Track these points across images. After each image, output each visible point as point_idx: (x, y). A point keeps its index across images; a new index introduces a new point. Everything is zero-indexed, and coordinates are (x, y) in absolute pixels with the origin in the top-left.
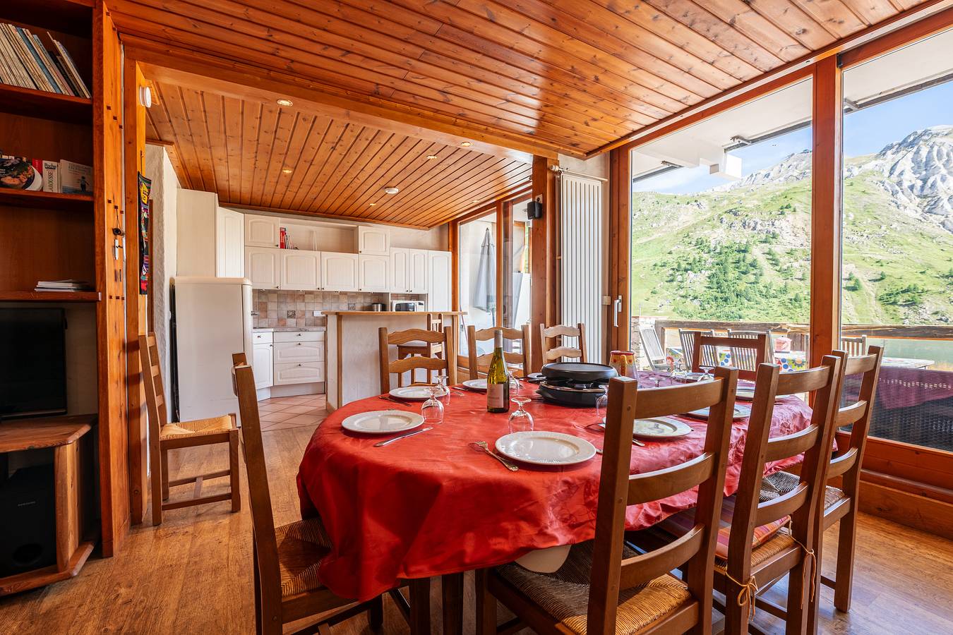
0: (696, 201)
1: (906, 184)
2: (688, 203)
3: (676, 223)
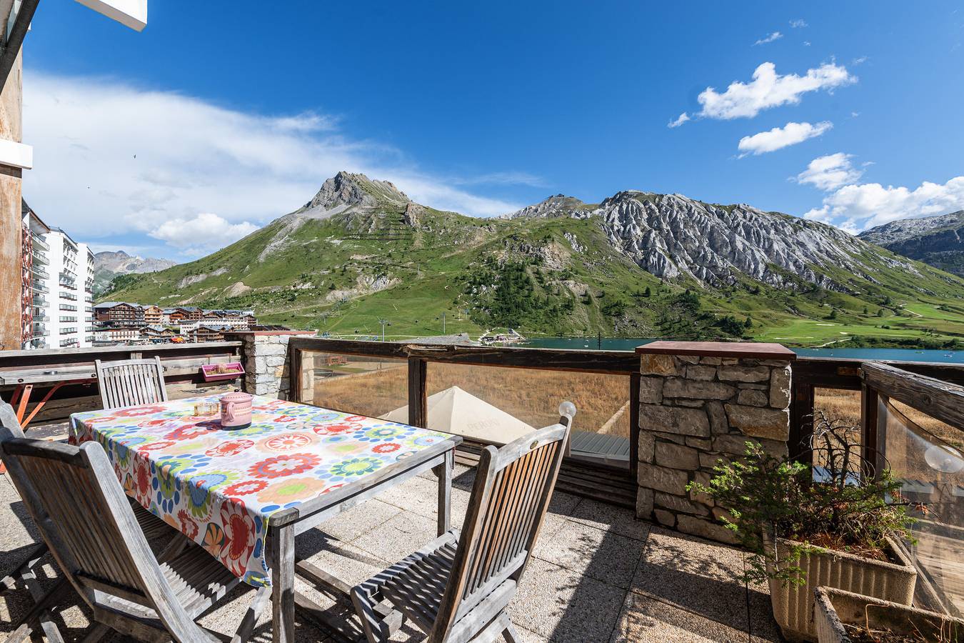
0: (488, 225)
1: (616, 228)
2: (482, 226)
3: (472, 242)
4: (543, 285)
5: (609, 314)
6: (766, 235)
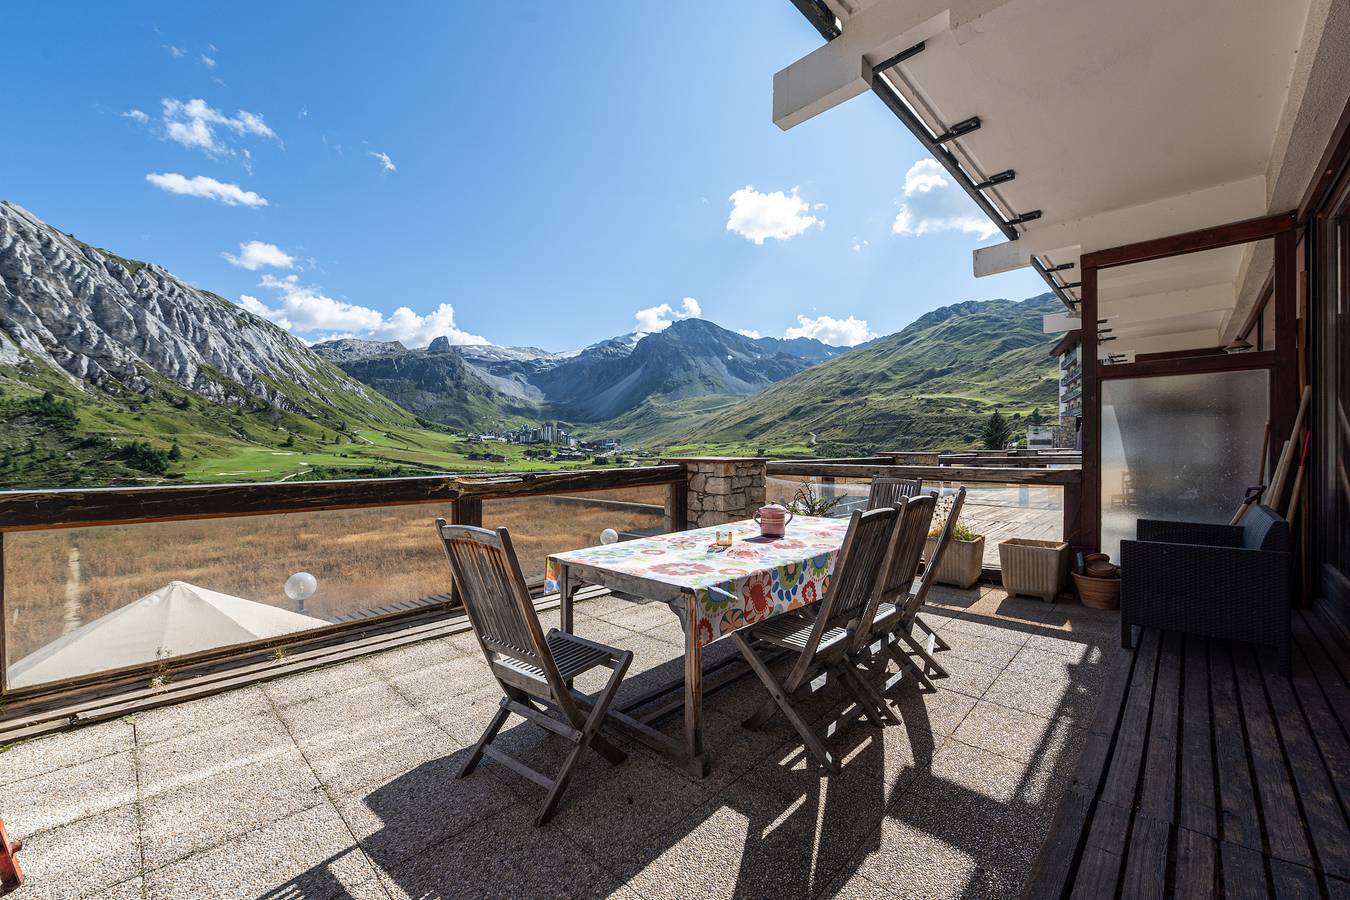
6: (197, 323)
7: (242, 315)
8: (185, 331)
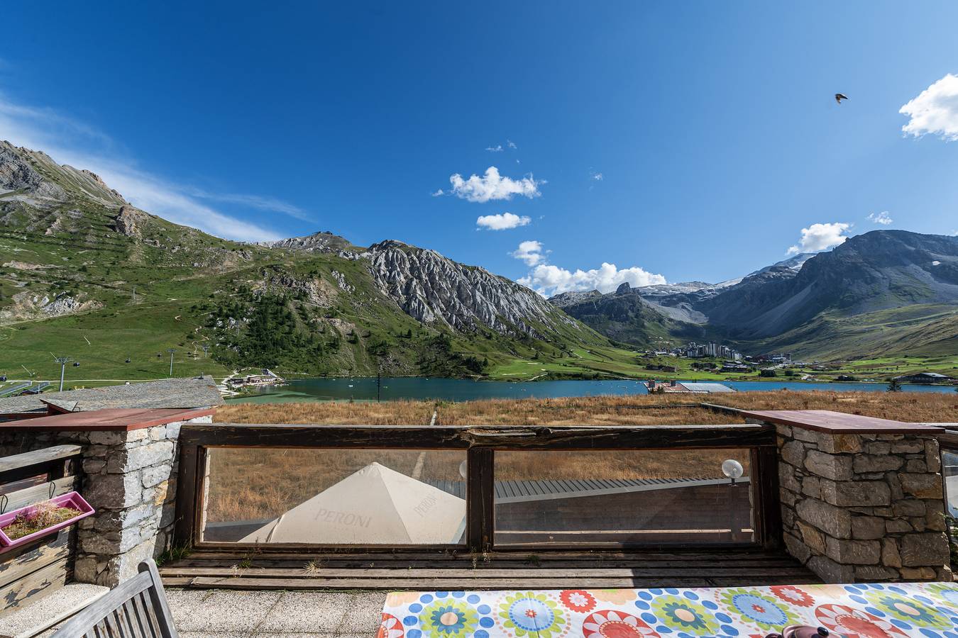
0: (241, 250)
3: (220, 267)
4: (306, 322)
5: (375, 354)
6: (496, 293)
7: (515, 286)
8: (491, 298)
